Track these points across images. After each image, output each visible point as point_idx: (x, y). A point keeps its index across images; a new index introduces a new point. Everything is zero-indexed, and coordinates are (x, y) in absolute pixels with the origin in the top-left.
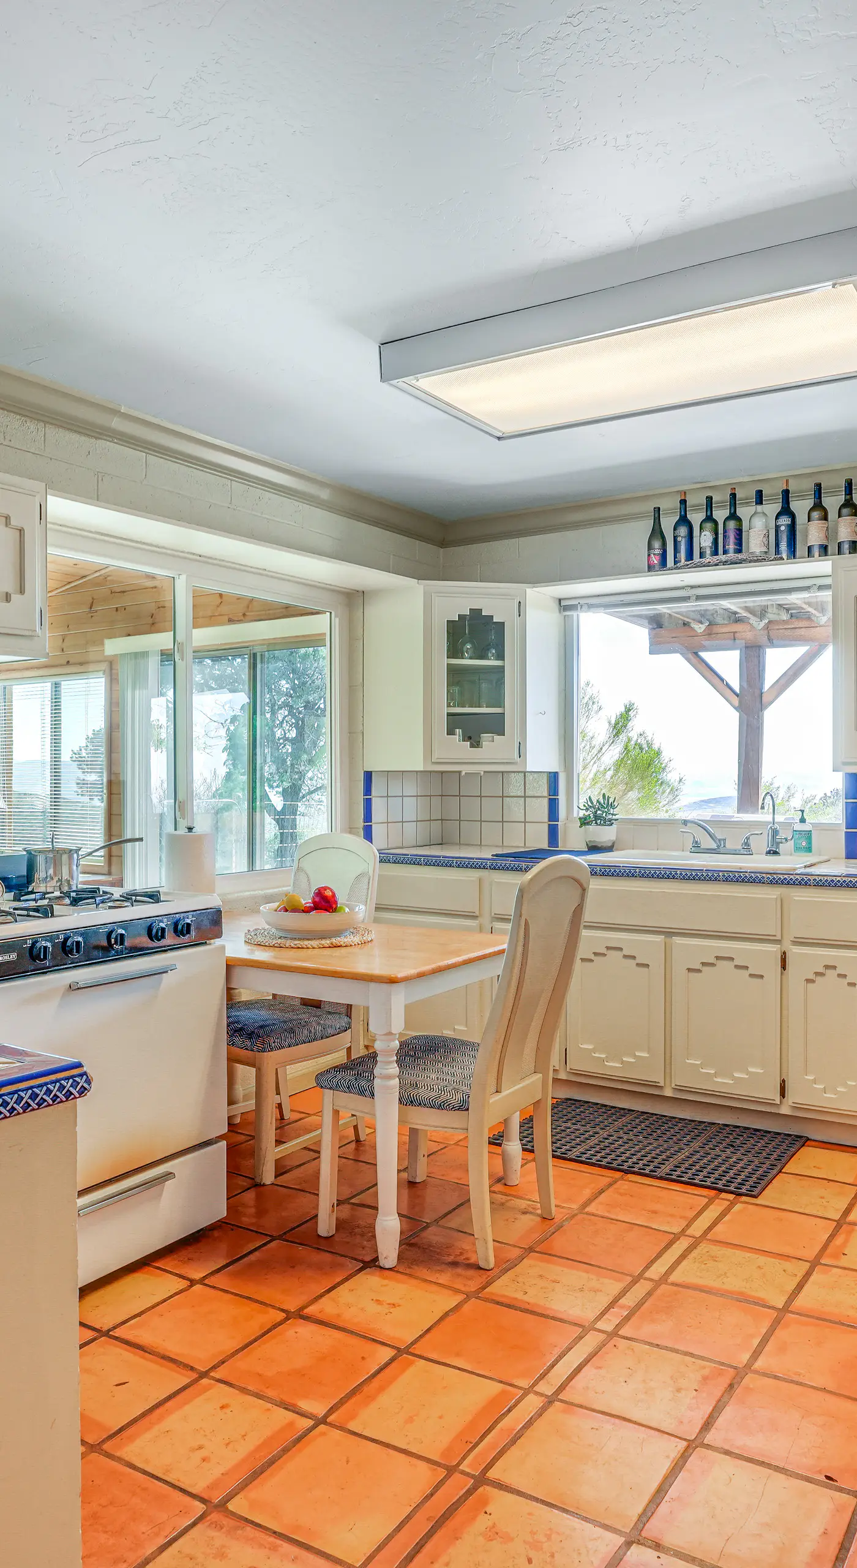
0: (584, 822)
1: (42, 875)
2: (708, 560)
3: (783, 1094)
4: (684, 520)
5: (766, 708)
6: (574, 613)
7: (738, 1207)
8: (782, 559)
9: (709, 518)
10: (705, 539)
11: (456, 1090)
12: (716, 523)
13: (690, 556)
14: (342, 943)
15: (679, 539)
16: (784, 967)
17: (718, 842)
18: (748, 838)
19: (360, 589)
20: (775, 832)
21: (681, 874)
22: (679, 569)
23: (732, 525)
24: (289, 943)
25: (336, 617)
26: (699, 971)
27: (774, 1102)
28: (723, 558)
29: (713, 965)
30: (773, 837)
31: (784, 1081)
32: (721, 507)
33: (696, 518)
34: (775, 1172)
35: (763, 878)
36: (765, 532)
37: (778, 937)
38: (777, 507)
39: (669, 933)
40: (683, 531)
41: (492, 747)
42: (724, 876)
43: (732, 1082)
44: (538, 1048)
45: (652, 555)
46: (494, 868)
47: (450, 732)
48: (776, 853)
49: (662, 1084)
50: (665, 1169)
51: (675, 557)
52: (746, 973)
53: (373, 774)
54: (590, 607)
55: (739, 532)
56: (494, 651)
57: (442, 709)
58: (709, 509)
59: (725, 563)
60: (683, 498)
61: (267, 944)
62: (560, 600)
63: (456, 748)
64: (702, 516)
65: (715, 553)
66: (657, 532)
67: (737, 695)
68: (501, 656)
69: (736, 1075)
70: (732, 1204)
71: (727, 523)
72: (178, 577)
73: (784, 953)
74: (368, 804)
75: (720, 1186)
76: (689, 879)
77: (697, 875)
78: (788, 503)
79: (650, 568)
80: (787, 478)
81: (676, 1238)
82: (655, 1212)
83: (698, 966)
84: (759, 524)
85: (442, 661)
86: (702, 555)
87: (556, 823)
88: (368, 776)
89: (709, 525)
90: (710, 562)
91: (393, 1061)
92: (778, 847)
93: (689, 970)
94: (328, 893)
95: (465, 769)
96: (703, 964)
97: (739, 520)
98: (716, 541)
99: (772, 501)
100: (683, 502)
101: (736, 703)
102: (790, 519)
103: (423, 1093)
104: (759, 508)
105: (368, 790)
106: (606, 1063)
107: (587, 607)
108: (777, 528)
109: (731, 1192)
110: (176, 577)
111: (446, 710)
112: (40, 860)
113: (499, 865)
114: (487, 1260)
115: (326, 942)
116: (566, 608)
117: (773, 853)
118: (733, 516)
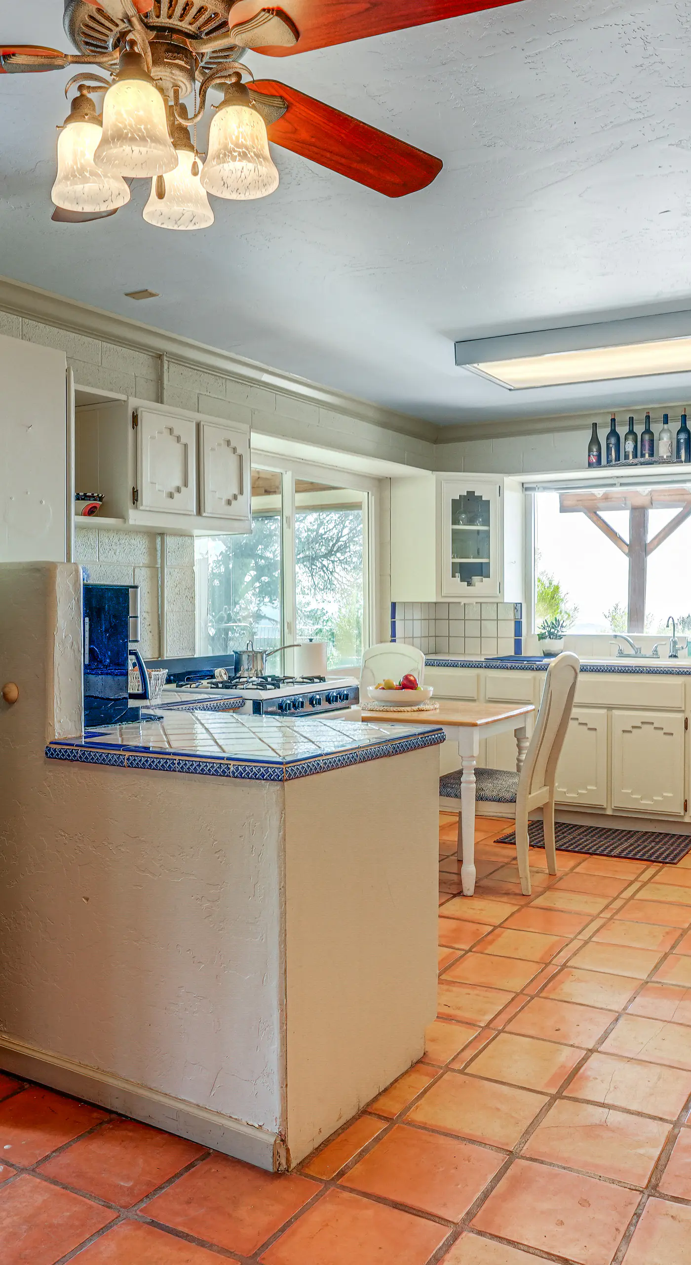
0: (541, 637)
1: (246, 667)
2: (632, 461)
3: (686, 810)
4: (613, 433)
5: (650, 553)
6: (532, 493)
7: (666, 869)
8: (681, 462)
9: (631, 432)
10: (629, 446)
11: (508, 791)
12: (635, 435)
13: (618, 458)
14: (424, 709)
15: (611, 445)
16: (686, 728)
17: (636, 649)
18: (656, 647)
19: (388, 476)
20: (675, 643)
21: (618, 669)
22: (612, 466)
23: (647, 437)
24: (392, 709)
25: (372, 495)
26: (630, 732)
27: (680, 814)
28: (642, 460)
29: (639, 727)
30: (674, 646)
31: (686, 801)
32: (640, 423)
33: (622, 430)
34: (684, 852)
35: (673, 671)
36: (670, 443)
37: (683, 709)
38: (677, 425)
39: (610, 708)
40: (613, 440)
41: (480, 585)
42: (647, 670)
43: (652, 803)
44: (546, 771)
45: (592, 456)
46: (487, 667)
47: (454, 576)
48: (675, 656)
49: (605, 807)
50: (616, 852)
51: (608, 457)
52: (661, 732)
53: (397, 604)
54: (545, 489)
55: (652, 441)
56: (481, 520)
57: (449, 560)
58: (631, 426)
59: (642, 464)
60: (613, 417)
61: (378, 710)
62: (523, 484)
63: (457, 586)
64: (626, 429)
65: (635, 456)
66: (595, 440)
67: (627, 545)
68: (487, 522)
69: (655, 798)
70: (662, 868)
71: (644, 435)
72: (285, 473)
73: (687, 719)
74: (393, 624)
75: (652, 859)
76: (624, 672)
77: (629, 670)
78: (685, 423)
79: (590, 465)
80: (685, 407)
81: (631, 883)
82: (616, 871)
83: (629, 729)
84: (666, 437)
85: (448, 527)
86: (626, 457)
87: (520, 638)
88: (394, 605)
89: (631, 437)
90: (633, 463)
91: (472, 773)
92: (677, 652)
93: (624, 731)
94: (412, 678)
95: (463, 601)
96: (633, 727)
97: (652, 434)
98: (636, 447)
99: (674, 420)
100: (613, 420)
101: (627, 551)
102: (687, 435)
103: (488, 793)
104: (666, 426)
105: (393, 616)
106: (567, 795)
107: (542, 488)
108: (678, 441)
109: (660, 862)
110: (284, 473)
111: (451, 561)
112: (245, 658)
113: (491, 665)
114: (527, 889)
115: (415, 708)
116: (527, 489)
117: (674, 657)
118: (648, 431)
